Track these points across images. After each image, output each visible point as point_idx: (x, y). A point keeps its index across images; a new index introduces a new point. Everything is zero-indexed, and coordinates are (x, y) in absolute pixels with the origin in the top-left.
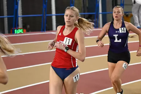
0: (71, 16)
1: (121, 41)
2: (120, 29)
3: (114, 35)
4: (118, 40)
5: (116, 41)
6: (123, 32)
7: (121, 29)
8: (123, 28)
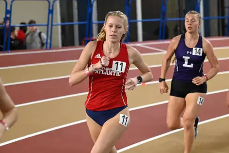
0: (118, 27)
1: (192, 67)
2: (194, 49)
3: (184, 57)
4: (188, 64)
5: (186, 65)
6: (198, 54)
7: (196, 49)
8: (198, 49)
